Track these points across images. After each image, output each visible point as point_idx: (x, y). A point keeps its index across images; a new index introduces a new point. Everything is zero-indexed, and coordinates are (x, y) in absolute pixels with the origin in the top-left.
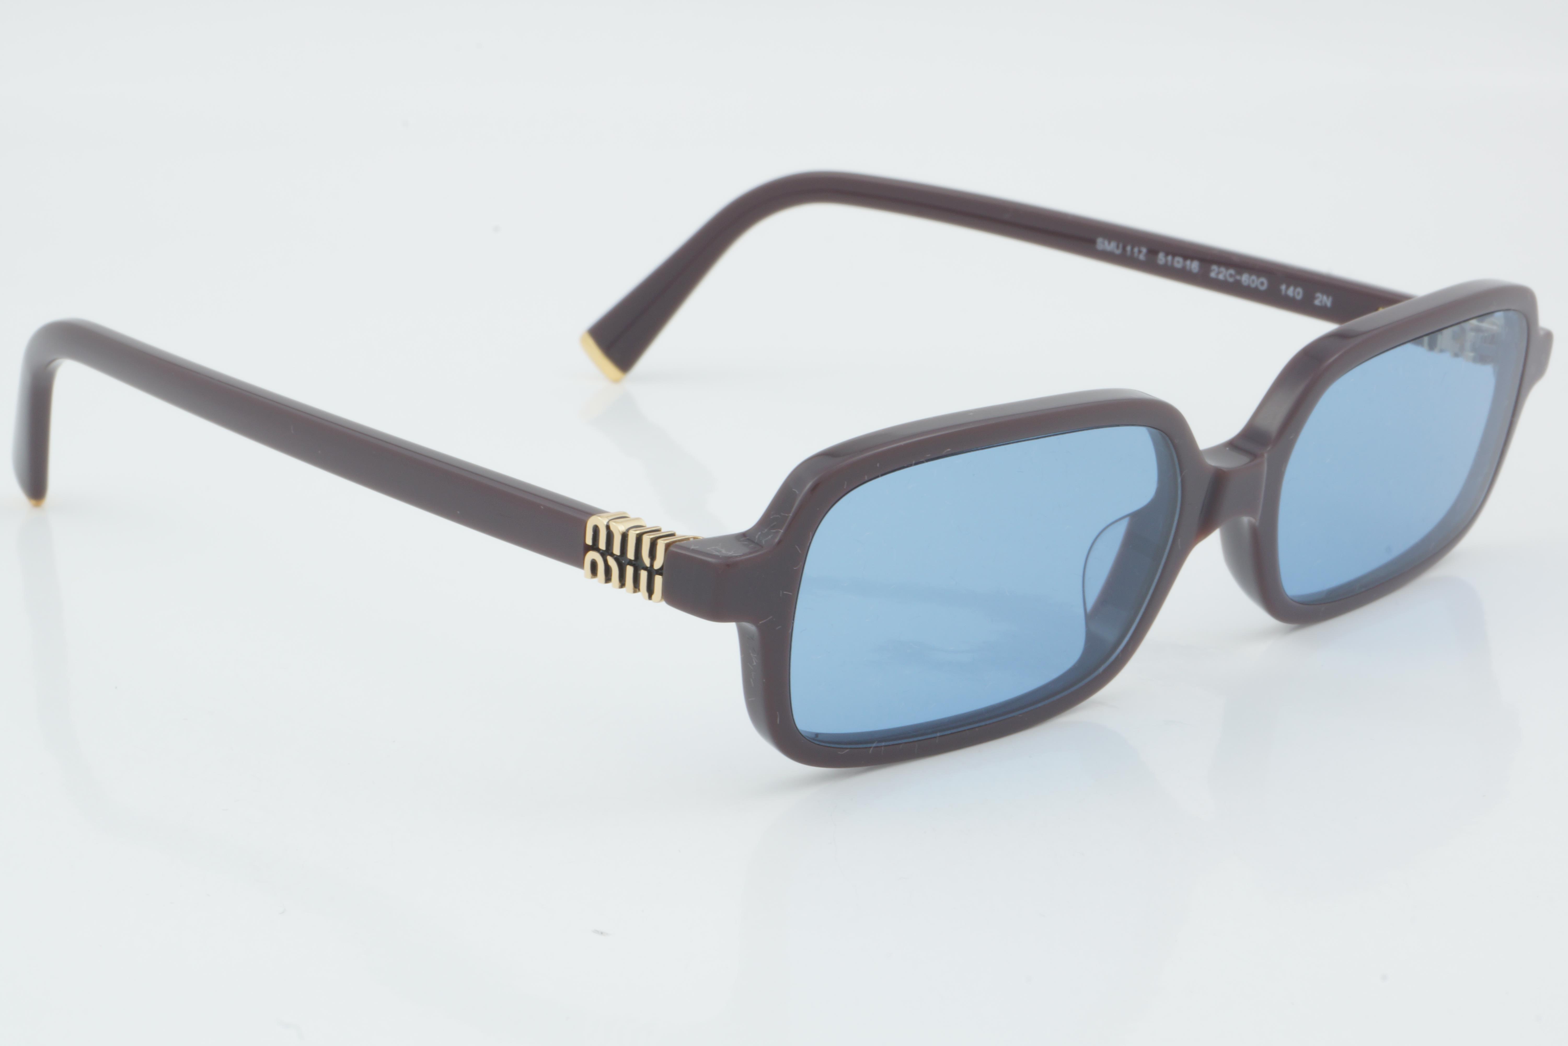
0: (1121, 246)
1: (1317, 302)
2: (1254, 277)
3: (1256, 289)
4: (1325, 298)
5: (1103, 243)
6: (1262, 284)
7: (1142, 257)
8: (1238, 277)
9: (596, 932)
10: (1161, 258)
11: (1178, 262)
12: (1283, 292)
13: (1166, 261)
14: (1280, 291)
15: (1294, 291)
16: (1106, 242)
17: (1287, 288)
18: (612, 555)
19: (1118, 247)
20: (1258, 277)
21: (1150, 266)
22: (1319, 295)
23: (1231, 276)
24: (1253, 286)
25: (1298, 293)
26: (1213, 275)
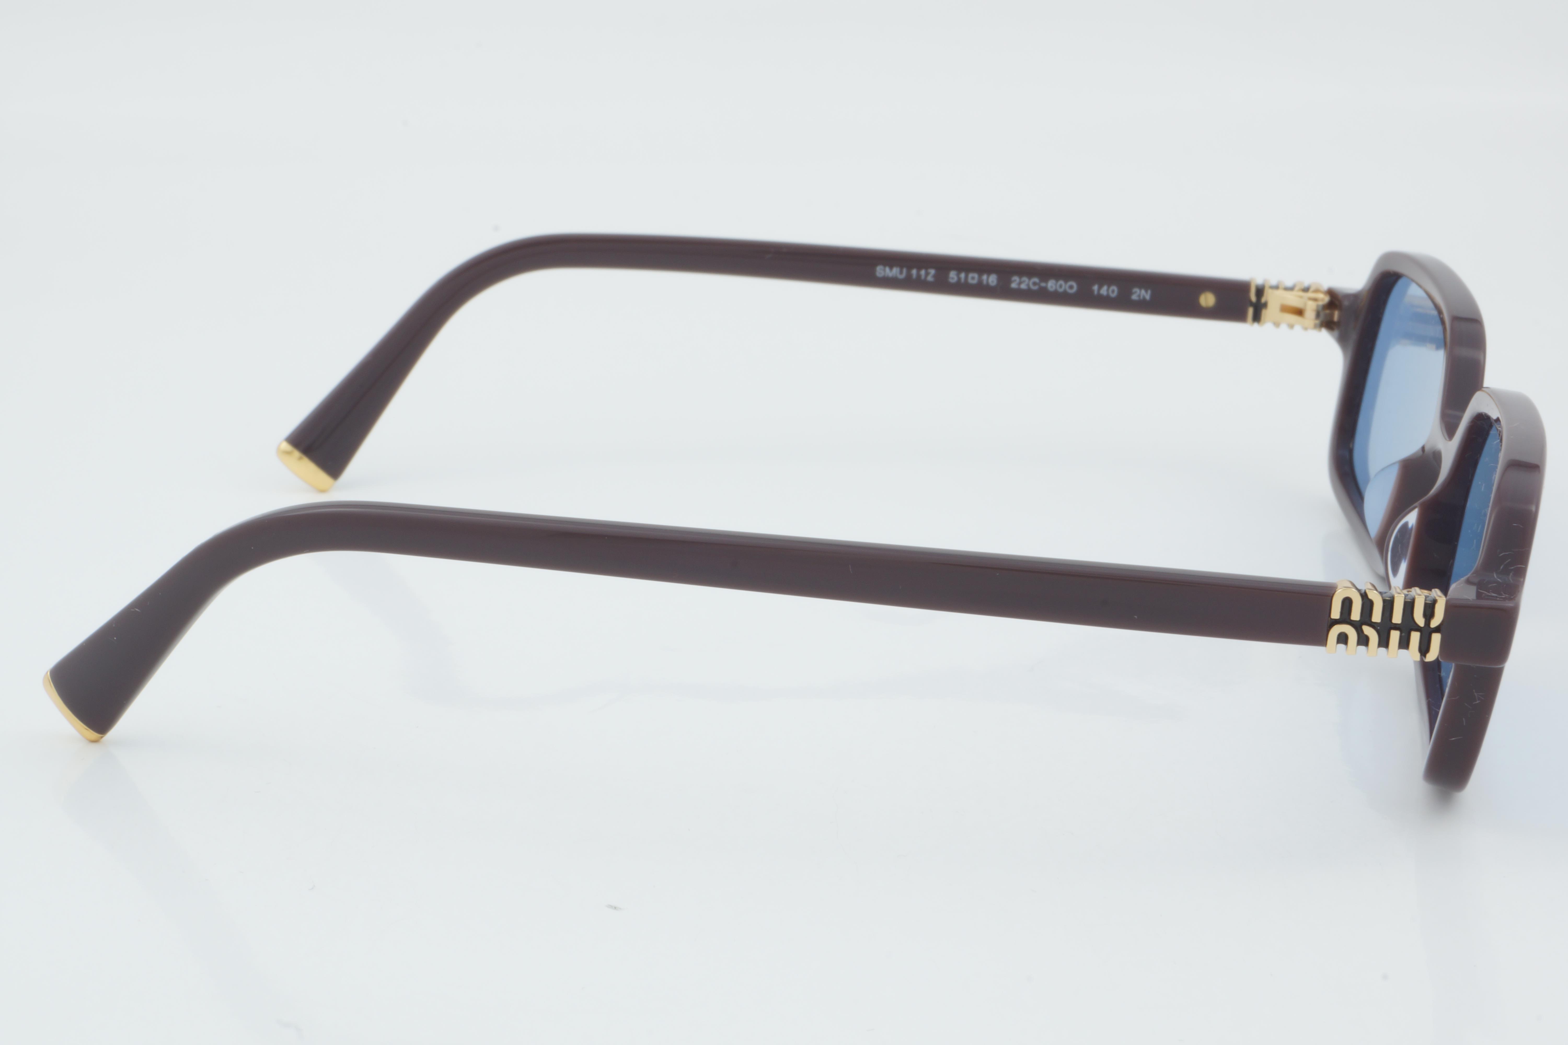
0: (905, 270)
1: (1134, 297)
2: (1061, 282)
3: (1065, 293)
4: (1143, 292)
5: (884, 270)
6: (1071, 287)
7: (930, 278)
8: (1043, 284)
9: (610, 907)
10: (953, 276)
11: (973, 278)
12: (1096, 292)
13: (959, 279)
14: (1092, 291)
15: (1108, 290)
16: (887, 269)
17: (1100, 288)
18: (1373, 625)
19: (901, 273)
20: (1066, 281)
21: (941, 286)
22: (1136, 290)
23: (1035, 284)
24: (1061, 290)
25: (1113, 291)
26: (1014, 285)
